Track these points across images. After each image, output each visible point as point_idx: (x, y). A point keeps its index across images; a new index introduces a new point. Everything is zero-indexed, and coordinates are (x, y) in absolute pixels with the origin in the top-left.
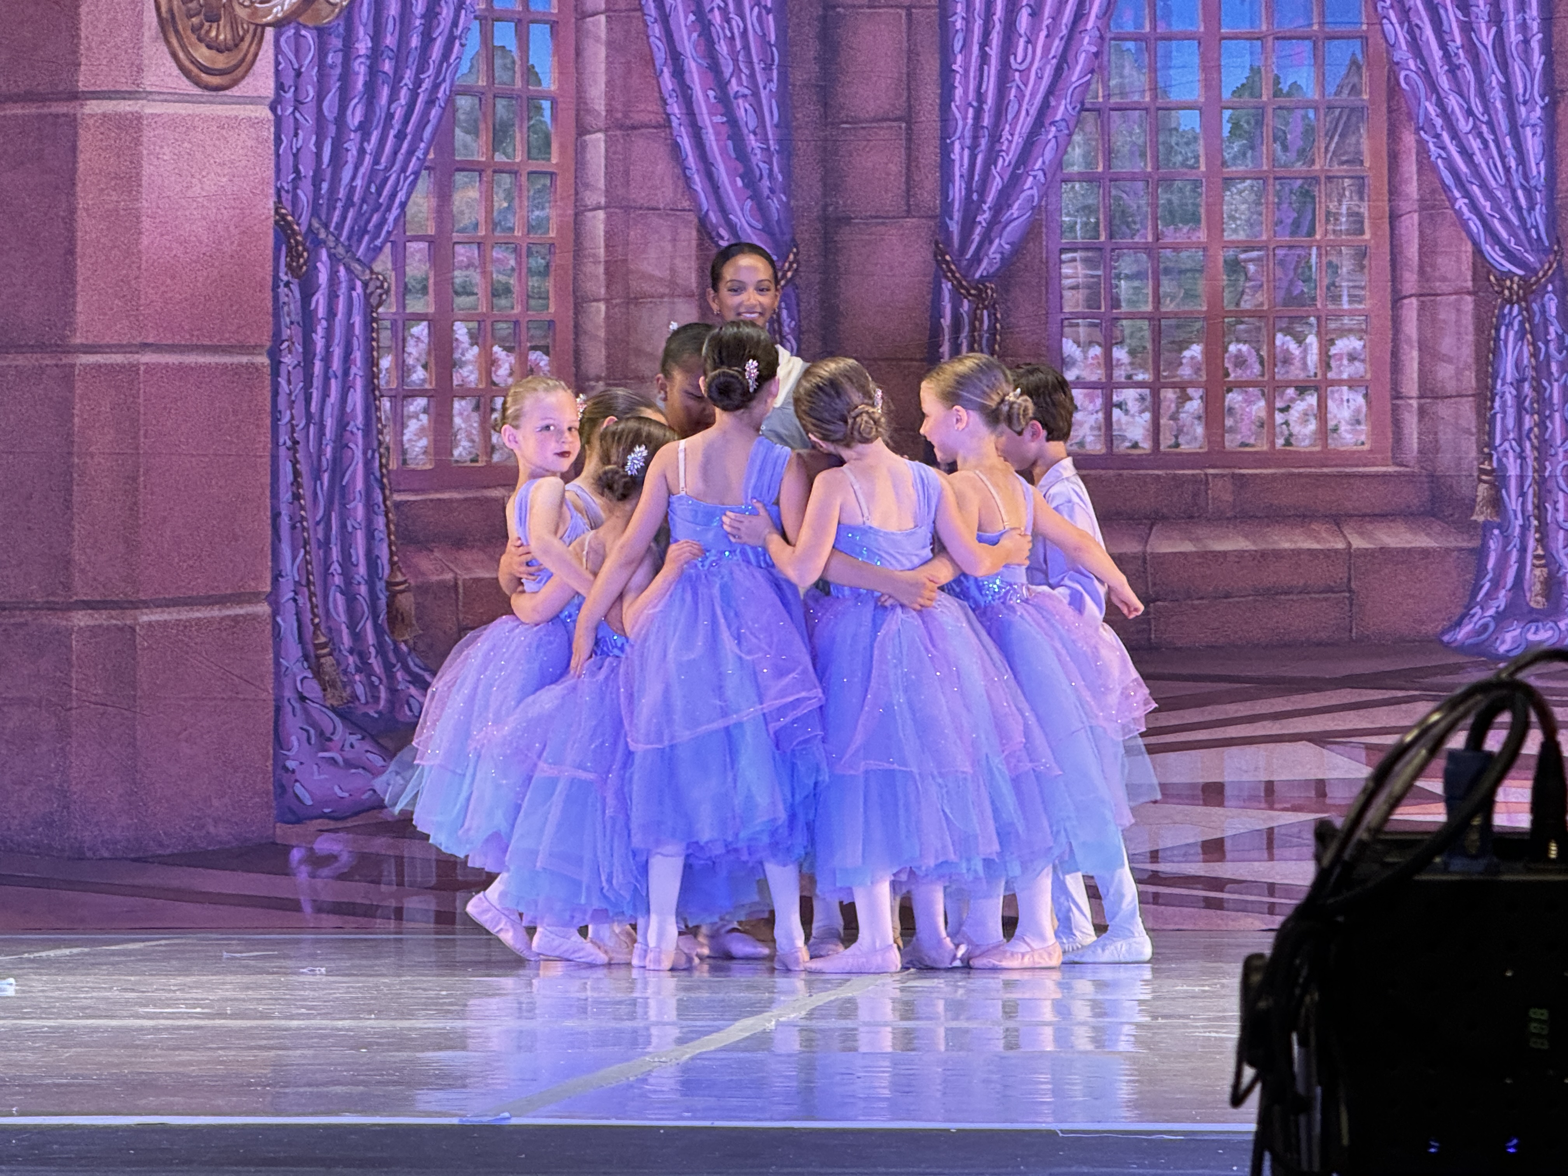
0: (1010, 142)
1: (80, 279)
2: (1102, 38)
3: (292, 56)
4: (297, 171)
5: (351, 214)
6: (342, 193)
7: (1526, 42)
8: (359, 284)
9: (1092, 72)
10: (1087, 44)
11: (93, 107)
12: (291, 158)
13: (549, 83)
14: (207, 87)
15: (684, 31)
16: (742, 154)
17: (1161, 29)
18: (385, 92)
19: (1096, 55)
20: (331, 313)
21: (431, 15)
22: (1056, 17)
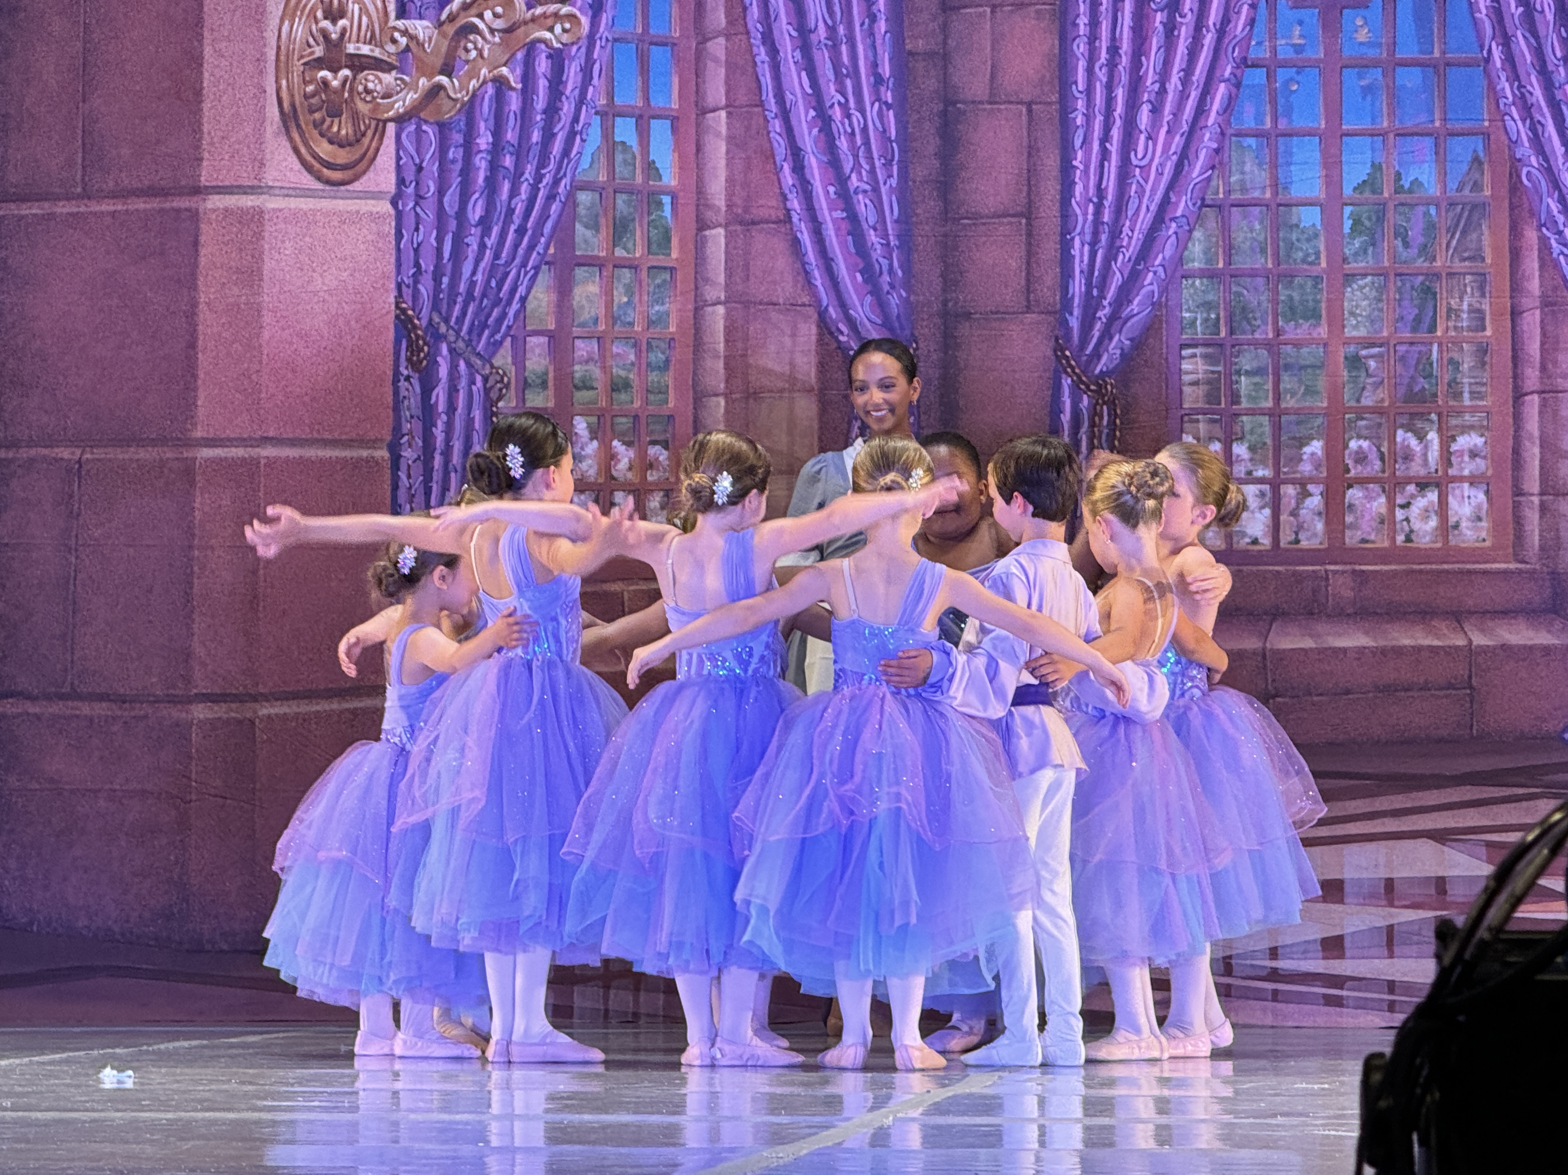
0: (1130, 238)
1: (201, 375)
2: (1223, 134)
3: (412, 150)
4: (417, 265)
5: (471, 309)
6: (462, 288)
8: (479, 379)
9: (1213, 168)
10: (1208, 140)
11: (216, 202)
12: (412, 253)
13: (669, 178)
14: (328, 182)
15: (804, 126)
16: (862, 249)
17: (1282, 124)
18: (506, 187)
19: (1217, 151)
20: (451, 408)
21: (552, 110)
22: (1177, 114)
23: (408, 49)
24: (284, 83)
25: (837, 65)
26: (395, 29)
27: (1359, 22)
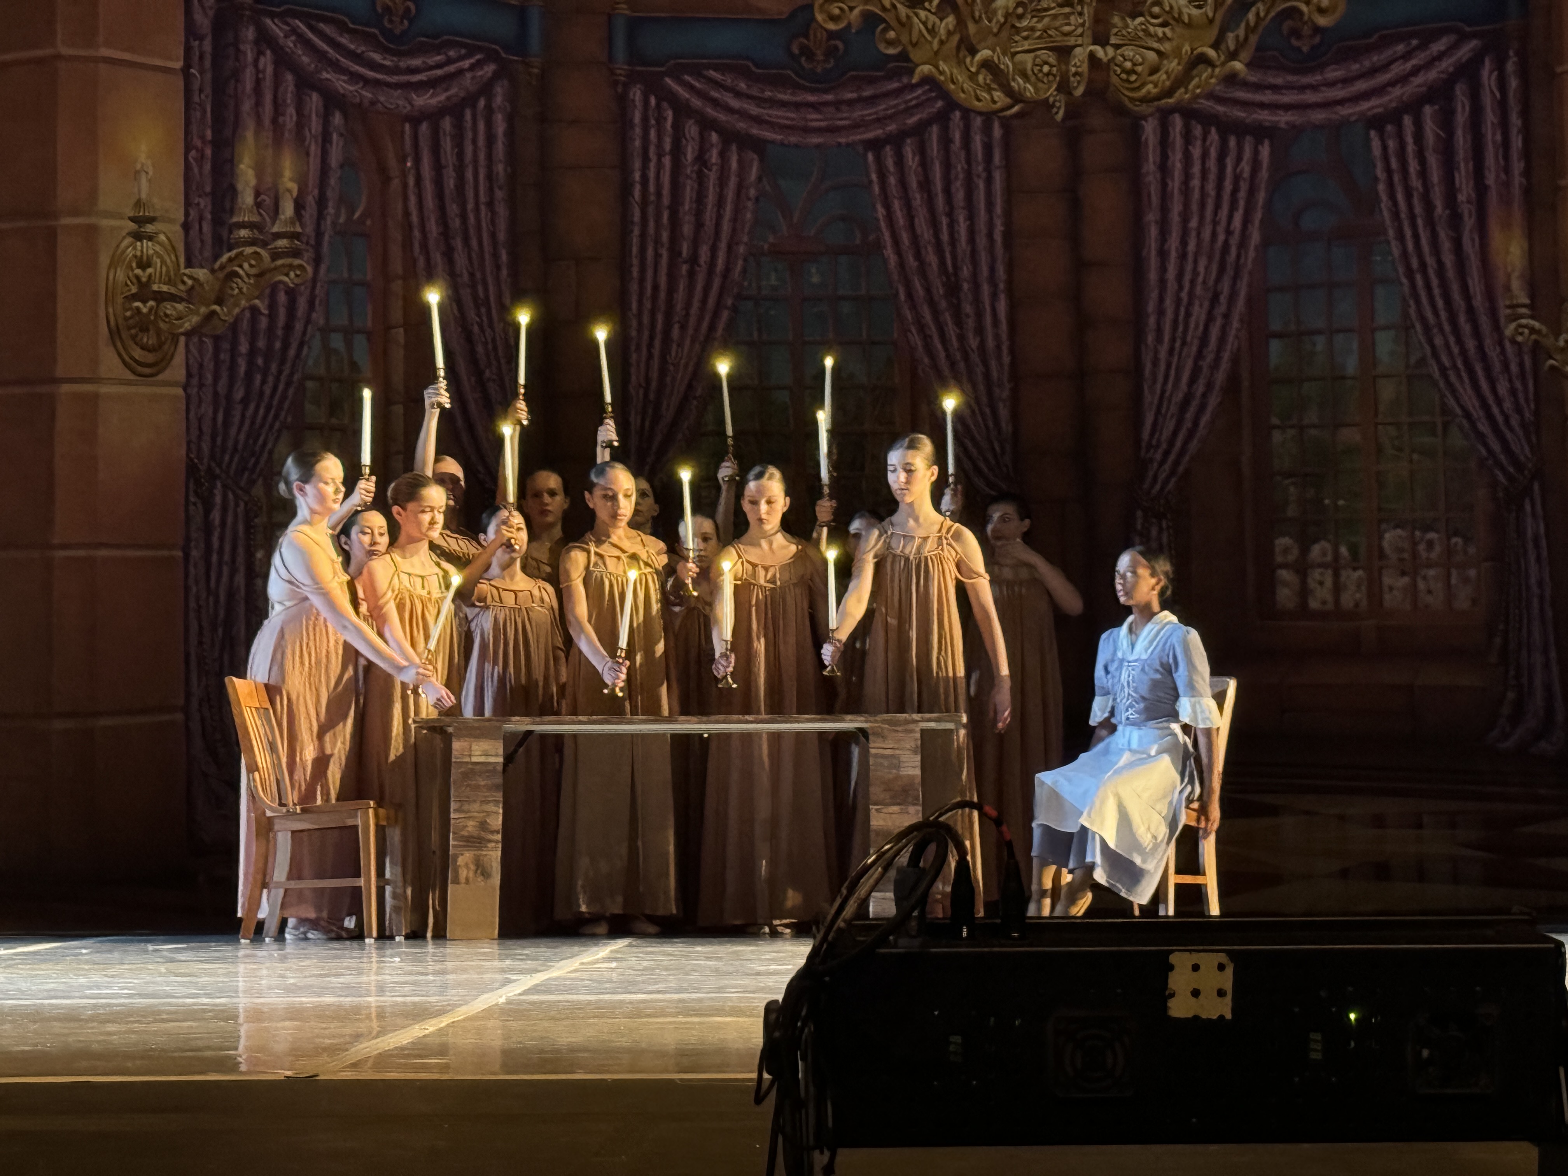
0: (667, 410)
1: (58, 501)
3: (197, 355)
4: (200, 429)
5: (236, 459)
6: (230, 444)
7: (998, 347)
8: (242, 505)
11: (66, 388)
12: (197, 421)
14: (140, 375)
18: (258, 378)
20: (223, 523)
21: (289, 327)
22: (697, 329)
23: (192, 287)
24: (111, 310)
25: (475, 297)
26: (185, 274)
27: (813, 270)
